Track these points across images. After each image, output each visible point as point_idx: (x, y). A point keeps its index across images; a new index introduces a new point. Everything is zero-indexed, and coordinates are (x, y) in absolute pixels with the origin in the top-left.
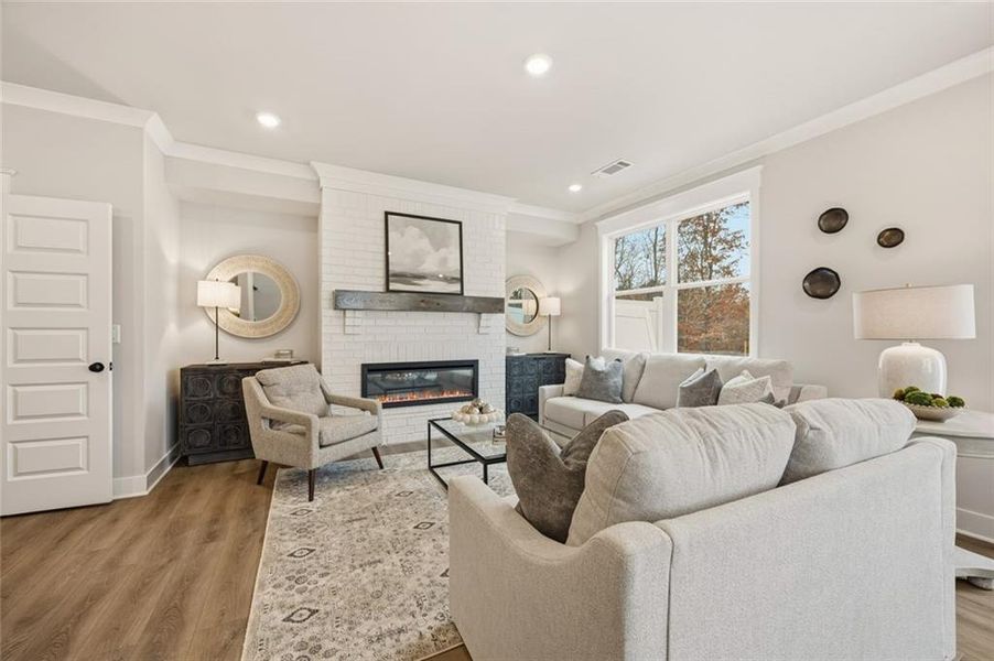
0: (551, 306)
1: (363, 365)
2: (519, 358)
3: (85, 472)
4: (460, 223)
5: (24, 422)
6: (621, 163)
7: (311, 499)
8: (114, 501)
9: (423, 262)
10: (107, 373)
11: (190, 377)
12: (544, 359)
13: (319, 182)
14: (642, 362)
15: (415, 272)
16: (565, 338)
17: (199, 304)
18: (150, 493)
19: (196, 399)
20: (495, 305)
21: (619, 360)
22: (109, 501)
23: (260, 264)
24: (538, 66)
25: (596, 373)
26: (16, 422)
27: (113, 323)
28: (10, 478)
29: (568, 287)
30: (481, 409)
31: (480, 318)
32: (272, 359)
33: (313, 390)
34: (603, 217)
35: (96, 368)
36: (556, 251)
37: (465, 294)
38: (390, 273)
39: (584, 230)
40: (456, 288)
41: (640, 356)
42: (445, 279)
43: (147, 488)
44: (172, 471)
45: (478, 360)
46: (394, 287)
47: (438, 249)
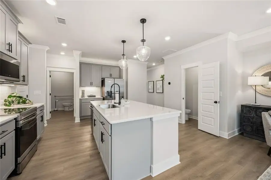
3: (213, 127)
5: (204, 112)
8: (220, 137)
10: (218, 104)
11: (244, 108)
18: (229, 139)
19: (246, 115)
22: (218, 136)
27: (220, 91)
28: (202, 123)
35: (216, 102)
43: (228, 137)
44: (237, 135)
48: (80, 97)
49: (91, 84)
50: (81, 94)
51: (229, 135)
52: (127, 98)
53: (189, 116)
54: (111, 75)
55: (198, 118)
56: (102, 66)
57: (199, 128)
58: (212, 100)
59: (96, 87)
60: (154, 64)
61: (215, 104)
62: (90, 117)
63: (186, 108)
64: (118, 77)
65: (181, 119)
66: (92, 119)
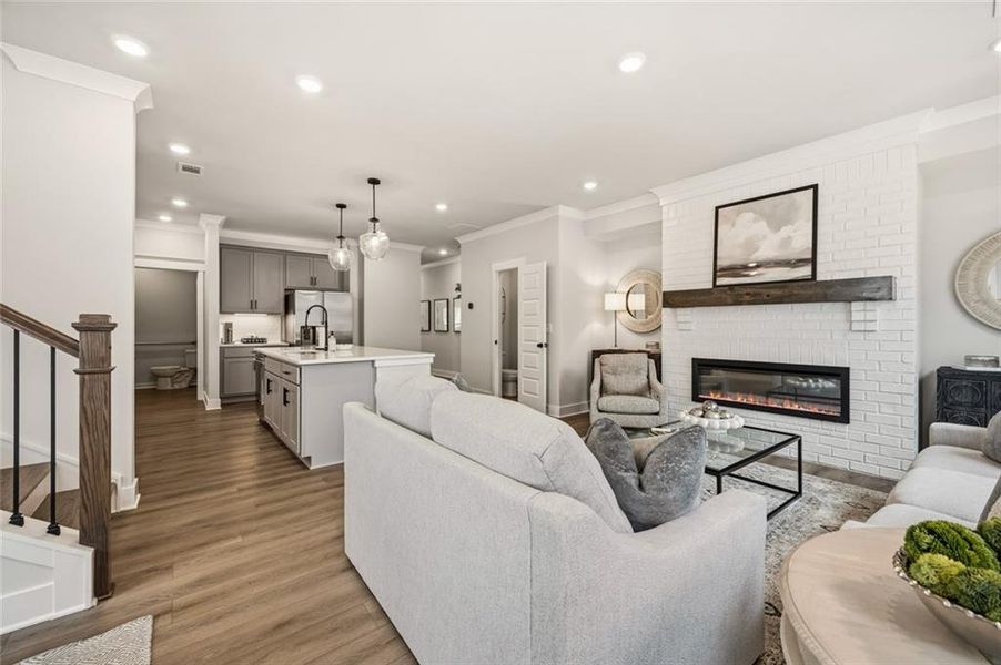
1: (695, 360)
3: (538, 397)
13: (659, 203)
17: (606, 309)
23: (644, 276)
26: (525, 368)
31: (850, 309)
35: (540, 345)
37: (819, 279)
38: (718, 268)
40: (805, 271)
42: (786, 263)
43: (561, 415)
45: (848, 369)
46: (721, 281)
47: (779, 229)
48: (219, 344)
49: (253, 307)
50: (222, 335)
52: (361, 343)
54: (313, 281)
56: (285, 255)
58: (536, 341)
59: (269, 314)
60: (443, 252)
61: (539, 348)
62: (254, 399)
64: (337, 287)
66: (258, 402)
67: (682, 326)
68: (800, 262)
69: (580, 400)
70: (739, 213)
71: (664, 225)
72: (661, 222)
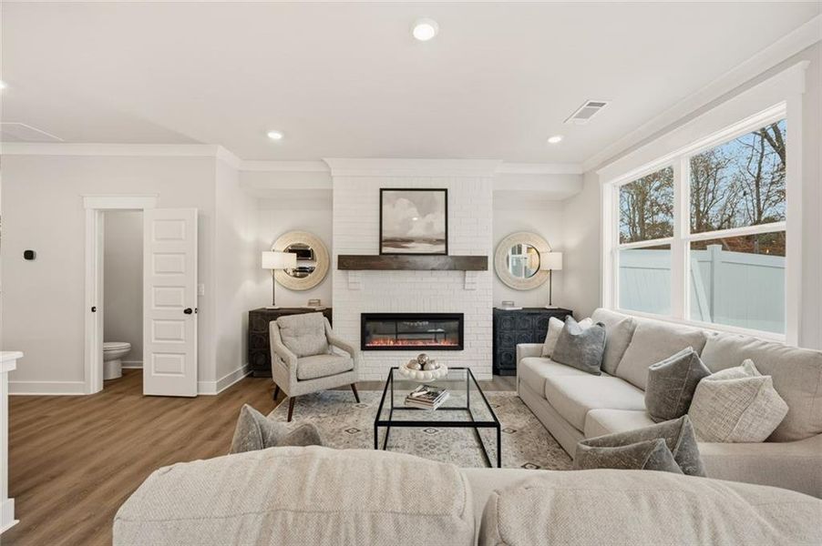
0: (552, 261)
1: (363, 315)
2: (512, 312)
3: (183, 375)
4: (446, 190)
5: (160, 341)
6: (591, 104)
7: (289, 420)
8: (198, 396)
9: (410, 228)
10: (194, 315)
11: (254, 318)
12: (539, 314)
13: (330, 173)
14: (631, 328)
15: (404, 237)
16: (567, 293)
17: (264, 267)
18: (219, 395)
19: (257, 332)
20: (478, 263)
21: (600, 324)
22: (195, 395)
23: (303, 237)
24: (424, 32)
25: (571, 337)
26: (157, 341)
27: (198, 283)
28: (153, 374)
29: (573, 240)
30: (422, 366)
31: (465, 276)
32: (306, 306)
33: (317, 332)
34: (605, 163)
35: (188, 311)
36: (560, 205)
37: (449, 254)
38: (383, 239)
39: (586, 179)
40: (441, 248)
41: (628, 322)
42: (430, 241)
43: (217, 390)
44: (243, 379)
45: (463, 314)
46: (385, 250)
47: (425, 215)
51: (219, 386)
53: (123, 365)
55: (142, 365)
57: (145, 393)
58: (180, 306)
61: (187, 315)
63: (105, 341)
65: (84, 380)
67: (352, 286)
68: (438, 241)
69: (234, 368)
70: (398, 198)
71: (335, 193)
72: (332, 190)
